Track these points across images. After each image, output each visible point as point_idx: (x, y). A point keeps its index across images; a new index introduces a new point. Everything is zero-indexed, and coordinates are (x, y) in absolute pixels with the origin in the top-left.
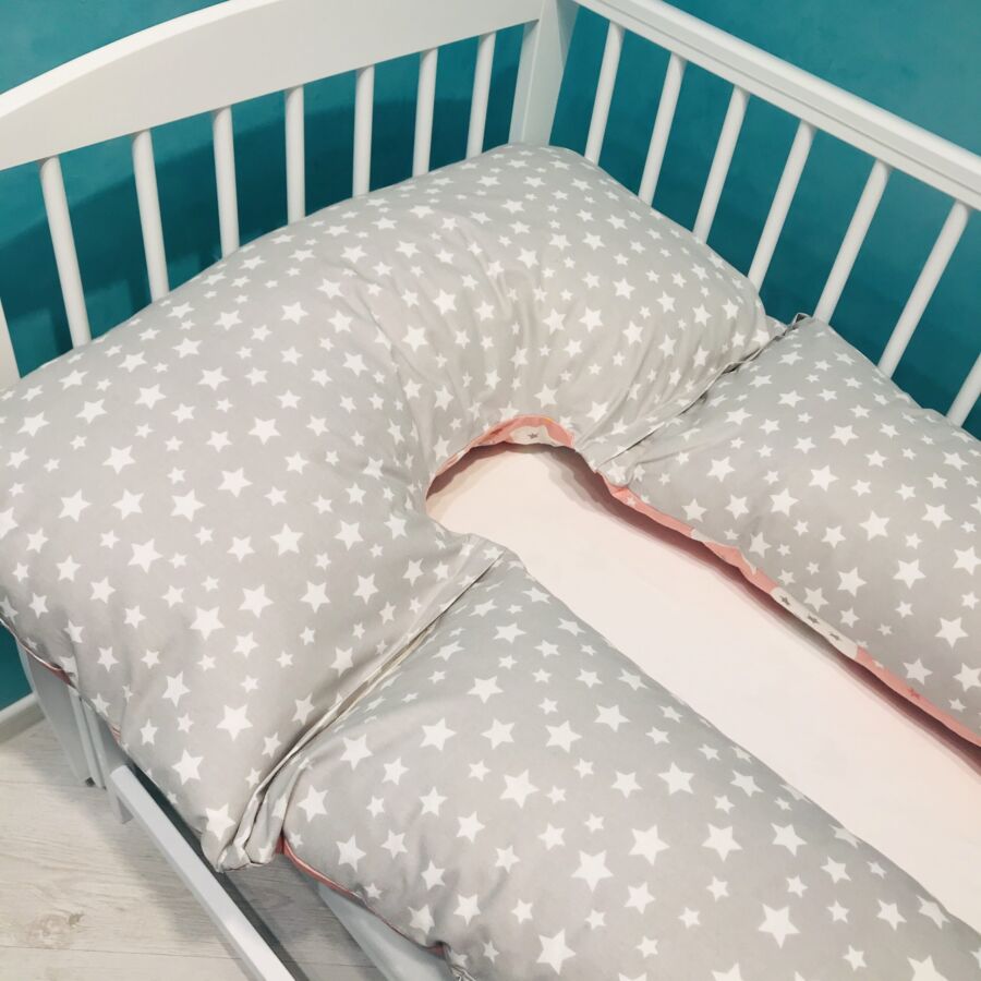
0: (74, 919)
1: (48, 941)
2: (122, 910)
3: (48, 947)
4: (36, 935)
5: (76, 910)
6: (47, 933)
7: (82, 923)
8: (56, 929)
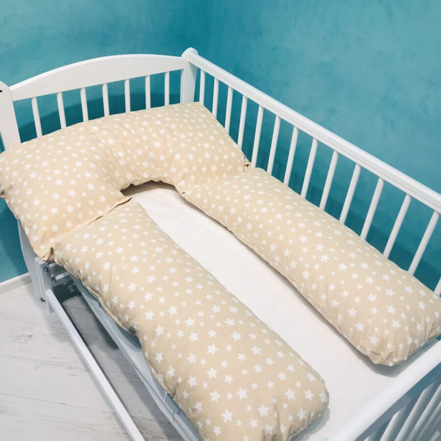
0: (30, 336)
1: (21, 341)
2: (44, 336)
3: (21, 343)
4: (18, 339)
5: (30, 334)
6: (21, 339)
7: (32, 338)
8: (24, 338)
